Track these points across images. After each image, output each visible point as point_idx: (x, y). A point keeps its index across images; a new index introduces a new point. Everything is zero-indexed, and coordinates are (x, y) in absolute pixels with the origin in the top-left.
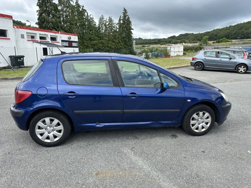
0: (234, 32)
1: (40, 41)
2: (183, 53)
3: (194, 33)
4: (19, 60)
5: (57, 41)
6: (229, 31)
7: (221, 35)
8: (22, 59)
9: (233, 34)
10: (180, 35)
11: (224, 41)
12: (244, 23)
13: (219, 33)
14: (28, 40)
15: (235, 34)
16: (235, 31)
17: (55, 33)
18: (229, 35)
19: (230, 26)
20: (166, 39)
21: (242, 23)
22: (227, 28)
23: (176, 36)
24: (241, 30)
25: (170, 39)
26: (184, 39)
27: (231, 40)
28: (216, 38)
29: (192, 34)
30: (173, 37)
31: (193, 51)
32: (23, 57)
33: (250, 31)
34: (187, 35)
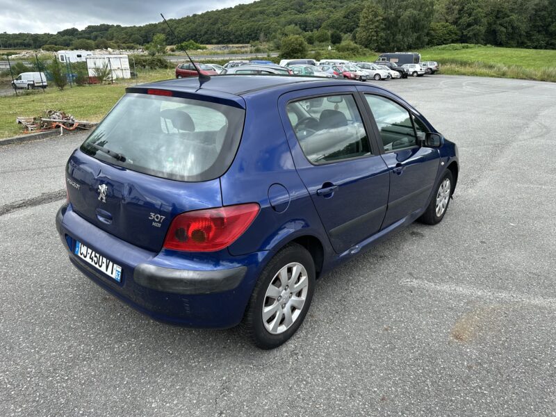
0: (204, 29)
2: (131, 73)
3: (123, 26)
6: (194, 26)
7: (181, 34)
9: (202, 33)
10: (89, 27)
11: (191, 46)
12: (217, 11)
13: (175, 28)
15: (206, 33)
16: (206, 26)
18: (196, 35)
19: (195, 15)
20: (52, 35)
21: (215, 10)
22: (188, 20)
23: (80, 30)
24: (215, 24)
25: (66, 37)
26: (102, 37)
27: (204, 45)
28: (172, 39)
29: (118, 26)
30: (72, 32)
31: (147, 67)
33: (230, 28)
34: (105, 28)
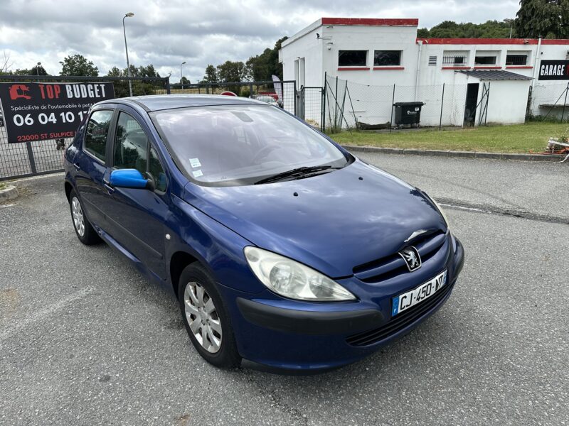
1: (475, 68)
4: (408, 112)
5: (527, 65)
8: (417, 109)
14: (444, 68)
17: (525, 44)
32: (420, 105)
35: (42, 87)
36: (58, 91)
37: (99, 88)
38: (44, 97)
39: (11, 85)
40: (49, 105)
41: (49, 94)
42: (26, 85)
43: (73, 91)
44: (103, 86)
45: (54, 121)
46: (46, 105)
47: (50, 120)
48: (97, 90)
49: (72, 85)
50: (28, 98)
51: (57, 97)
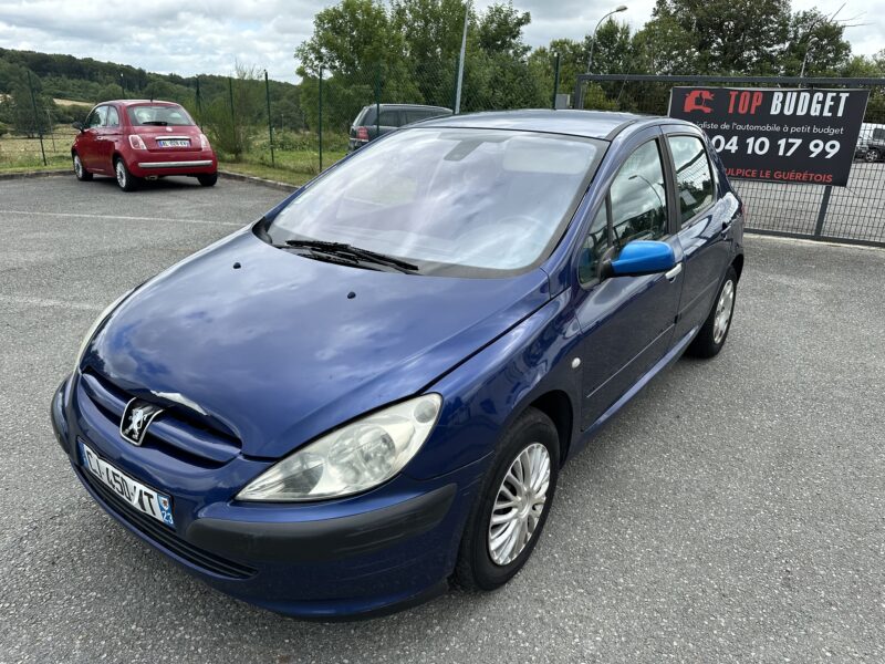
35: (733, 95)
36: (757, 103)
37: (836, 100)
38: (731, 111)
39: (689, 91)
40: (734, 124)
41: (741, 107)
42: (711, 91)
43: (783, 103)
44: (844, 96)
45: (734, 149)
46: (730, 123)
47: (728, 147)
48: (829, 103)
49: (785, 94)
50: (708, 110)
51: (753, 112)
